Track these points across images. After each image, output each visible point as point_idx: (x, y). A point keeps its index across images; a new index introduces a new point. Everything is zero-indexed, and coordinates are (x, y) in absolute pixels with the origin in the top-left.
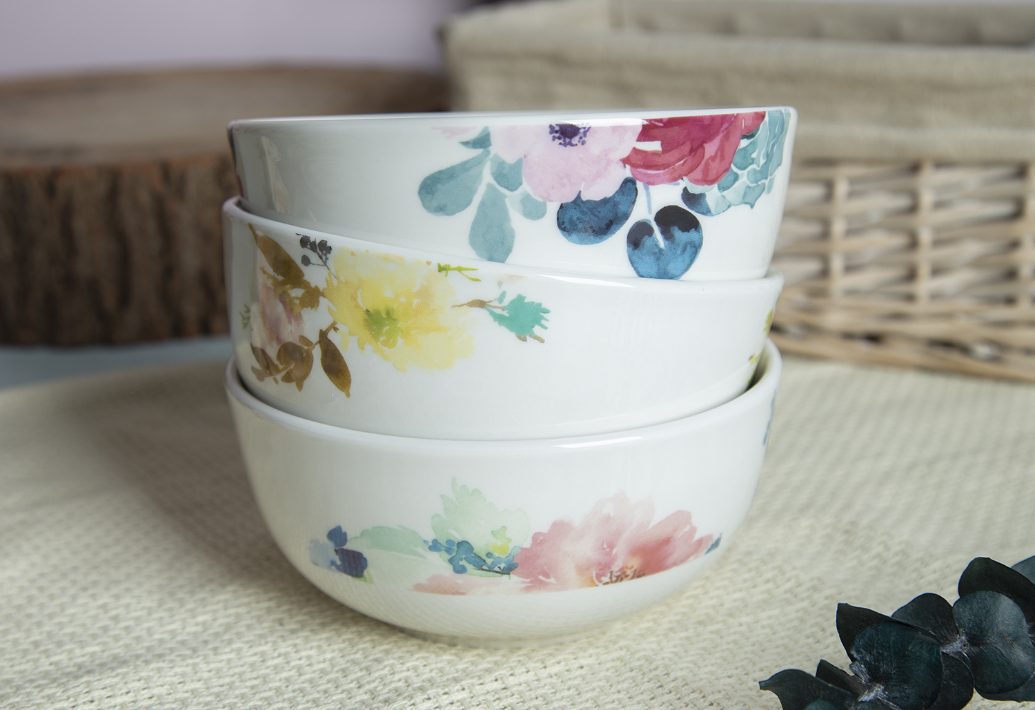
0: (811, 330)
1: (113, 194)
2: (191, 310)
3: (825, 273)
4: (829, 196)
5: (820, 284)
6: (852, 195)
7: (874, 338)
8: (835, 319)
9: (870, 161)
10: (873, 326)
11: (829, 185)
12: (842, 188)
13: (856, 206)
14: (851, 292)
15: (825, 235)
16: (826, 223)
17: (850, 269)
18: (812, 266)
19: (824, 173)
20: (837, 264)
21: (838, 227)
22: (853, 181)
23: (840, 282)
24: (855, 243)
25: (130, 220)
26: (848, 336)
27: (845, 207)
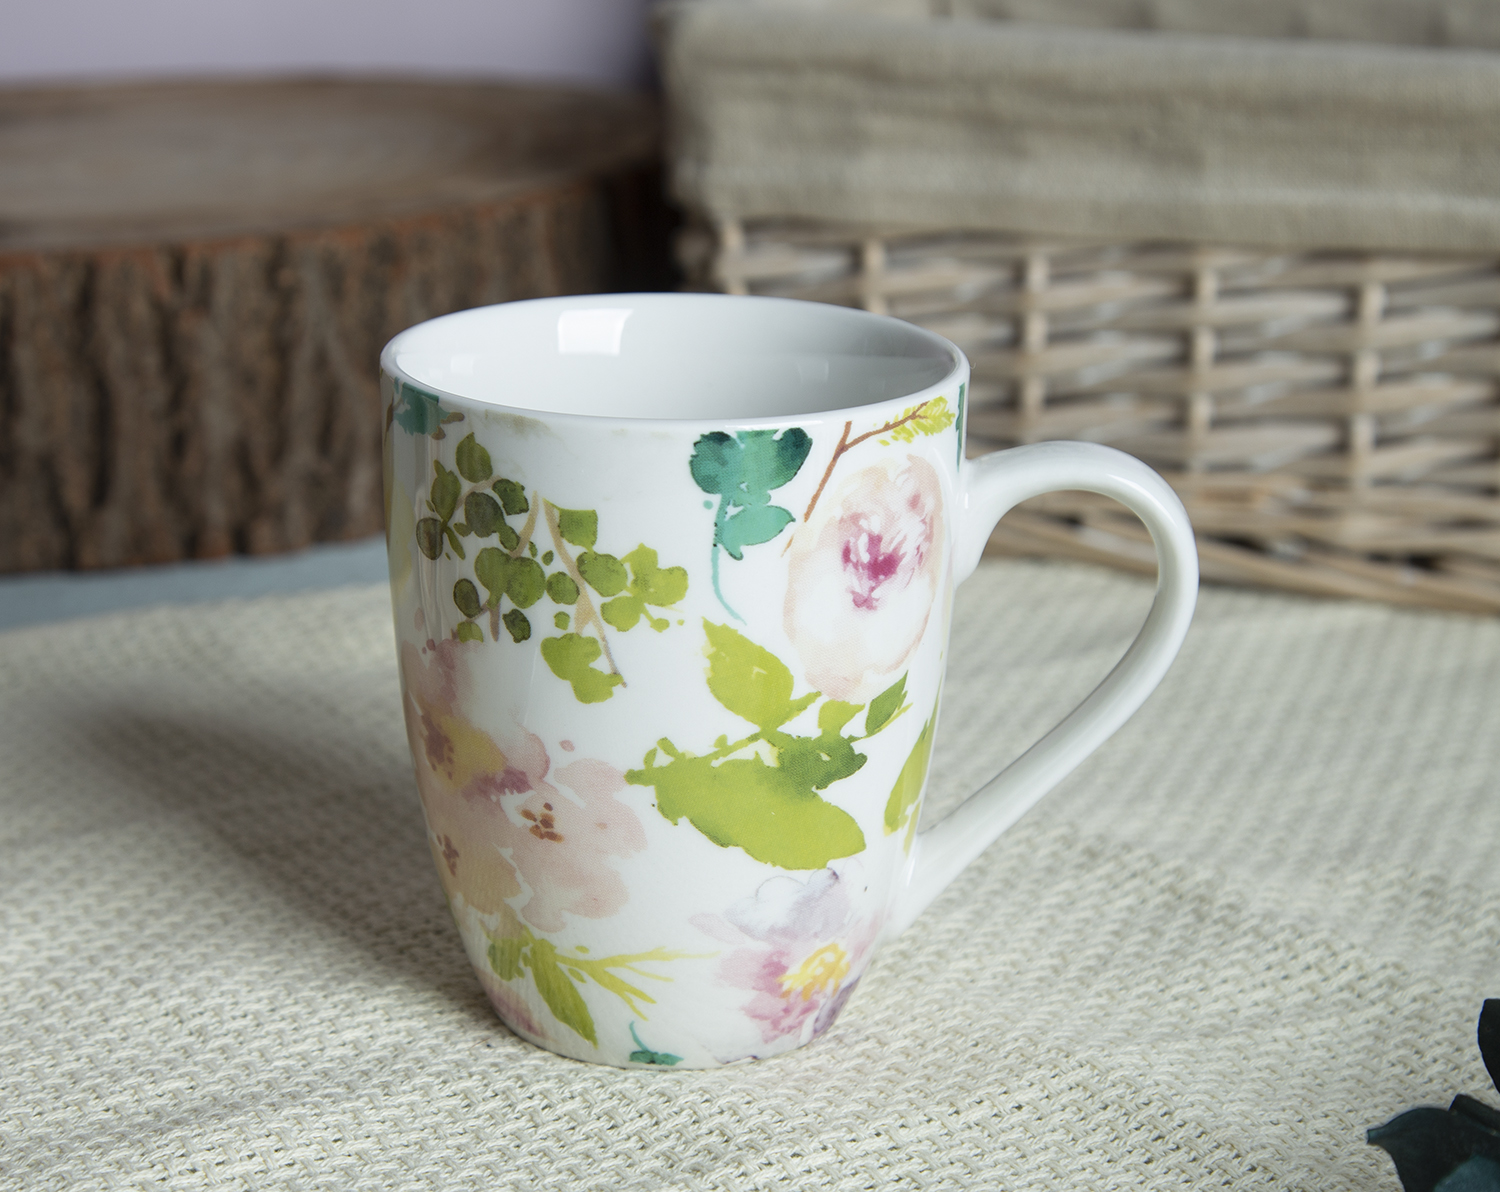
0: (1317, 547)
1: (85, 302)
2: (218, 511)
3: (1342, 447)
4: (1352, 314)
5: (1331, 467)
6: (1389, 312)
7: (1424, 562)
8: (1359, 529)
9: (1424, 255)
10: (1425, 540)
11: (1353, 295)
12: (1374, 301)
13: (1400, 330)
14: (1385, 482)
15: (1344, 381)
16: (1346, 361)
17: (1383, 442)
18: (1320, 436)
19: (1345, 273)
20: (1363, 432)
21: (1367, 368)
22: (1391, 287)
23: (1369, 463)
24: (1396, 395)
25: (115, 350)
26: (1380, 558)
27: (1378, 331)
